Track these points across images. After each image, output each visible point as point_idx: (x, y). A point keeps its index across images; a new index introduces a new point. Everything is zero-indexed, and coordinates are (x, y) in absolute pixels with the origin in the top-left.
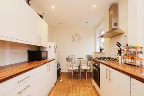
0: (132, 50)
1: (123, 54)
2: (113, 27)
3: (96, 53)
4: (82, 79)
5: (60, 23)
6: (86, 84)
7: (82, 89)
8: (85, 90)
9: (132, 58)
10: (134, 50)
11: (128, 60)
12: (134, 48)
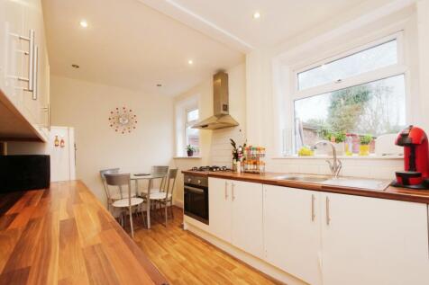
0: (255, 152)
1: (241, 159)
2: (222, 112)
3: (175, 159)
4: (154, 227)
5: (74, 66)
6: (171, 232)
7: (167, 243)
8: (174, 243)
9: (255, 163)
10: (258, 152)
11: (250, 167)
12: (257, 149)
